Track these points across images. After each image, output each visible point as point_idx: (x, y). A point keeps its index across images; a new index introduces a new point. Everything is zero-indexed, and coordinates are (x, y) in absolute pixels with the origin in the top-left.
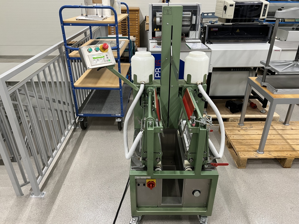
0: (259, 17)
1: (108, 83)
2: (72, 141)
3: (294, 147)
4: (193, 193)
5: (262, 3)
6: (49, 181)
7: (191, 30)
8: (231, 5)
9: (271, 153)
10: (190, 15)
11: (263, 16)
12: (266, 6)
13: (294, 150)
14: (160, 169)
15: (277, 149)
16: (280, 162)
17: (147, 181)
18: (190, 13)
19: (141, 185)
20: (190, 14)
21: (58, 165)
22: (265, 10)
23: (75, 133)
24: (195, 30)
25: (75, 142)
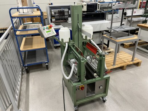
0: (97, 10)
1: (38, 46)
2: (24, 80)
3: (125, 61)
4: (100, 88)
5: (97, 4)
6: (20, 103)
7: (68, 17)
8: (85, 5)
9: (118, 65)
10: (68, 10)
11: (98, 9)
12: (99, 4)
13: (125, 62)
14: (86, 80)
15: (119, 63)
16: (122, 68)
17: (80, 87)
18: (68, 9)
19: (78, 89)
21: (22, 94)
22: (99, 6)
23: (23, 76)
25: (25, 80)
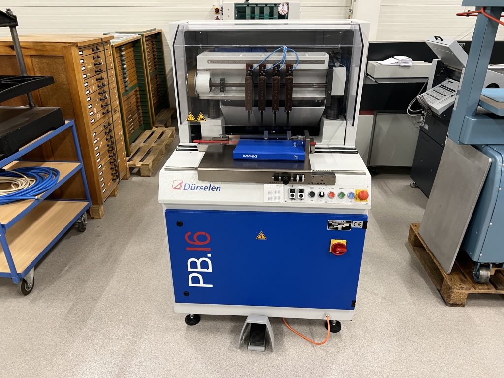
7: (327, 116)
18: (326, 56)
20: (322, 62)
24: (345, 118)
